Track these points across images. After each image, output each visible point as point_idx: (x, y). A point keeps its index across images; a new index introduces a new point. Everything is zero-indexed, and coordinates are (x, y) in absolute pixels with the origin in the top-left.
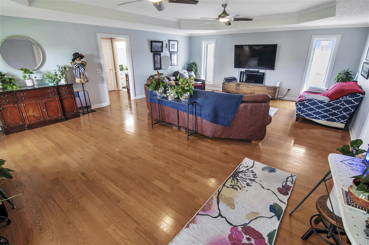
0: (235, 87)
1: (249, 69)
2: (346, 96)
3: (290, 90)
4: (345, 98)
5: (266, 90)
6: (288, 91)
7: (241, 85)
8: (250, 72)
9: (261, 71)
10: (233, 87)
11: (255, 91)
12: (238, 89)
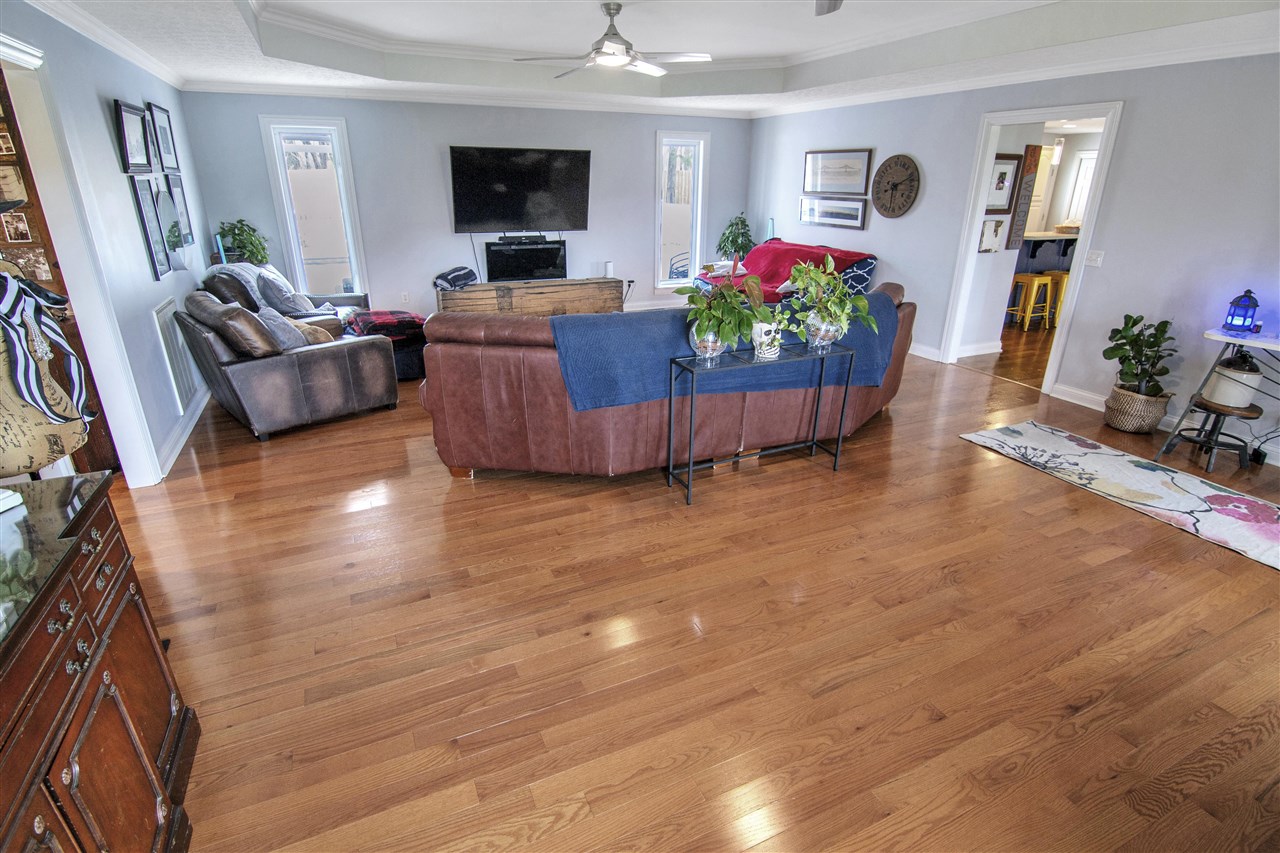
0: (495, 301)
1: (508, 234)
2: (851, 267)
3: (633, 282)
4: (850, 273)
5: (597, 292)
6: (629, 286)
7: (516, 293)
8: (520, 243)
9: (551, 236)
10: (488, 301)
11: (567, 304)
12: (506, 306)
